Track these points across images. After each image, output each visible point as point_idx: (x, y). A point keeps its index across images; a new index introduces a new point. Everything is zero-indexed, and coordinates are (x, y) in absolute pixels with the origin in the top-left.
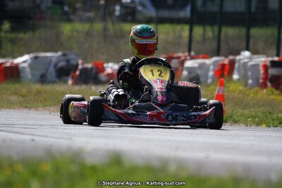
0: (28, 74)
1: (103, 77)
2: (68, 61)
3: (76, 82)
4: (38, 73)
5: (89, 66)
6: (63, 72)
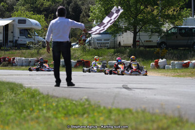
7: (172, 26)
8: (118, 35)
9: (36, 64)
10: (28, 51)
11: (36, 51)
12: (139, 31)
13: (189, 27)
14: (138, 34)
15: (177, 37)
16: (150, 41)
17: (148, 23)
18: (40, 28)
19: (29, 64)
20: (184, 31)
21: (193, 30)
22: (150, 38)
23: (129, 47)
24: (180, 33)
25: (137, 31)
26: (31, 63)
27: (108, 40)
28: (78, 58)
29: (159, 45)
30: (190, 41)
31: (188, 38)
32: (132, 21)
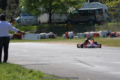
0: (101, 35)
1: (116, 35)
2: (109, 32)
3: (110, 37)
4: (103, 35)
5: (113, 33)
6: (108, 34)
7: (74, 9)
8: (39, 16)
12: (53, 13)
13: (87, 9)
14: (52, 15)
15: (78, 16)
16: (60, 19)
17: (59, 8)
20: (82, 12)
21: (89, 11)
22: (61, 17)
23: (46, 24)
24: (80, 14)
25: (52, 13)
27: (32, 19)
29: (66, 22)
30: (87, 19)
31: (86, 16)
32: (48, 7)
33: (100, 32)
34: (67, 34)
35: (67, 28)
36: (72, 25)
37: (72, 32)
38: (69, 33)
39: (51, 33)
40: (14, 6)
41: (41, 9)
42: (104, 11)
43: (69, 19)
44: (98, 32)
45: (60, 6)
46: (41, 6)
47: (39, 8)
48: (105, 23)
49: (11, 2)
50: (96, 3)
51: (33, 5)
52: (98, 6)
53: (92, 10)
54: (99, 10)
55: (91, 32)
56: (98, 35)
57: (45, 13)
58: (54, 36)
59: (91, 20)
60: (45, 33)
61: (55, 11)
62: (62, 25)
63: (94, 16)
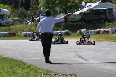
8: (56, 16)
9: (9, 35)
10: (3, 28)
11: (8, 28)
13: (98, 9)
15: (91, 15)
16: (75, 18)
17: (74, 8)
18: (9, 14)
19: (5, 36)
20: (94, 12)
21: (100, 11)
22: (75, 17)
23: (63, 22)
24: (92, 13)
26: (6, 35)
28: (34, 31)
29: (81, 20)
30: (98, 17)
31: (97, 15)
32: (64, 8)
33: (109, 29)
34: (80, 32)
35: (81, 25)
36: (85, 23)
37: (85, 29)
38: (83, 30)
39: (66, 31)
40: (35, 7)
41: (58, 9)
42: (114, 10)
43: (83, 18)
44: (108, 29)
45: (75, 6)
46: (58, 7)
47: (56, 8)
48: (115, 21)
49: (33, 3)
50: (107, 3)
51: (50, 6)
52: (109, 6)
53: (103, 10)
54: (109, 9)
55: (102, 30)
56: (107, 32)
57: (61, 13)
58: (69, 33)
59: (102, 18)
60: (61, 31)
61: (71, 11)
62: (77, 23)
63: (105, 15)
